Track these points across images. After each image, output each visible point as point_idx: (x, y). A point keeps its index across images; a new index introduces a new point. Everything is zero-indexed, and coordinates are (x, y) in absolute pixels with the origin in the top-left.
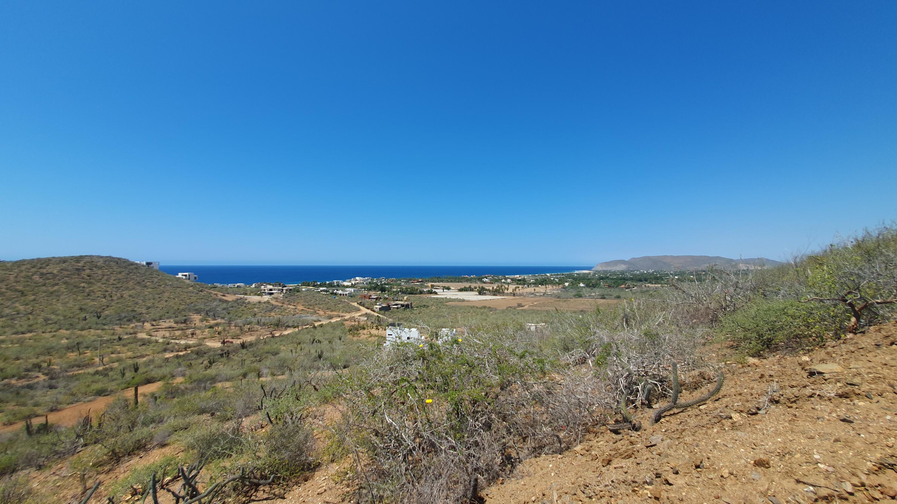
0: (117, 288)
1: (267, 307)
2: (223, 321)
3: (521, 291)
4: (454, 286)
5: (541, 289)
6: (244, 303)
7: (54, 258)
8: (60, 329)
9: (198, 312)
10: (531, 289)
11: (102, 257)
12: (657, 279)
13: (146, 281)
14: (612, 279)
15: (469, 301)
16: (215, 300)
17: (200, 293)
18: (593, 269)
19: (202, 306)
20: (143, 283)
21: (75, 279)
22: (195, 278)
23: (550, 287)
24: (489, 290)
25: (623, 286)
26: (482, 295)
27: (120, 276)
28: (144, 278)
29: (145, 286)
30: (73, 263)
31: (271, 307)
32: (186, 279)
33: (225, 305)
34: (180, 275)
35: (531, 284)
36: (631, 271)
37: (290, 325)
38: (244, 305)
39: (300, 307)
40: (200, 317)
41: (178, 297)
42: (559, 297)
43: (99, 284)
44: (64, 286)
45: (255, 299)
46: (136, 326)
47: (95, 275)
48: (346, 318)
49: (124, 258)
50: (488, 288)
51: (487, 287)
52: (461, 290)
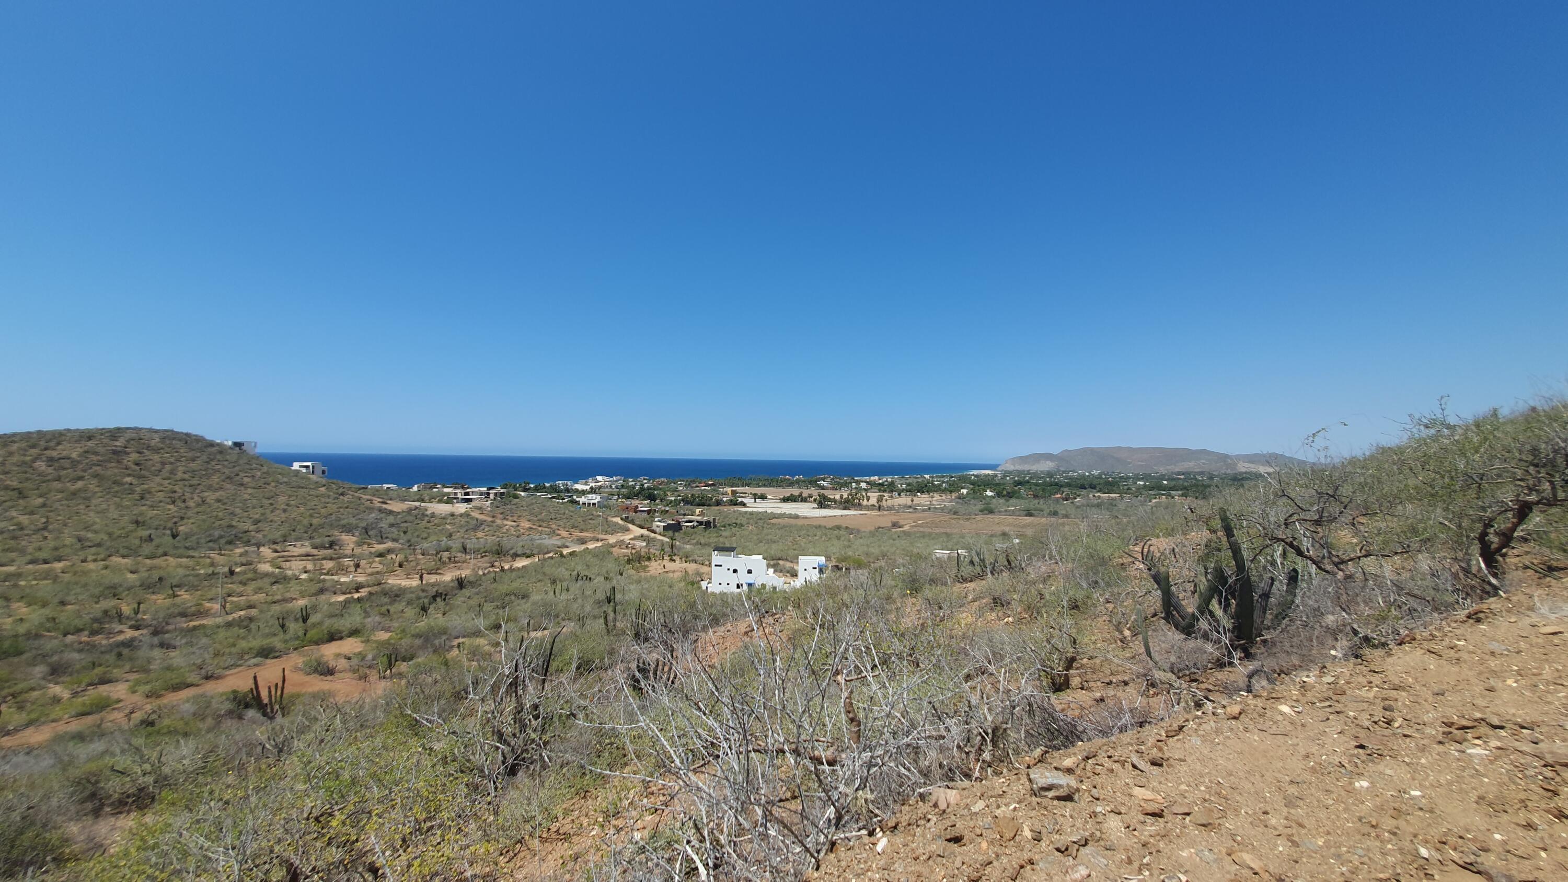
0: (191, 486)
1: (467, 522)
2: (396, 545)
3: (890, 503)
4: (770, 492)
5: (922, 499)
6: (424, 515)
7: (69, 430)
8: (110, 556)
9: (348, 529)
10: (905, 500)
11: (157, 431)
12: (1109, 485)
13: (242, 475)
14: (1037, 485)
15: (805, 518)
16: (371, 509)
17: (341, 497)
18: (999, 468)
19: (353, 521)
20: (238, 478)
21: (112, 470)
22: (323, 472)
23: (936, 496)
24: (834, 501)
25: (1059, 496)
26: (824, 508)
27: (192, 465)
28: (237, 468)
29: (242, 485)
30: (105, 441)
31: (475, 522)
32: (308, 473)
33: (391, 519)
34: (296, 466)
35: (903, 491)
36: (1064, 472)
37: (519, 552)
38: (427, 518)
39: (526, 524)
40: (354, 539)
41: (305, 504)
42: (955, 513)
43: (158, 479)
44: (95, 481)
45: (443, 509)
46: (247, 552)
47: (150, 463)
48: (611, 542)
49: (194, 433)
50: (832, 497)
51: (831, 494)
52: (785, 500)
